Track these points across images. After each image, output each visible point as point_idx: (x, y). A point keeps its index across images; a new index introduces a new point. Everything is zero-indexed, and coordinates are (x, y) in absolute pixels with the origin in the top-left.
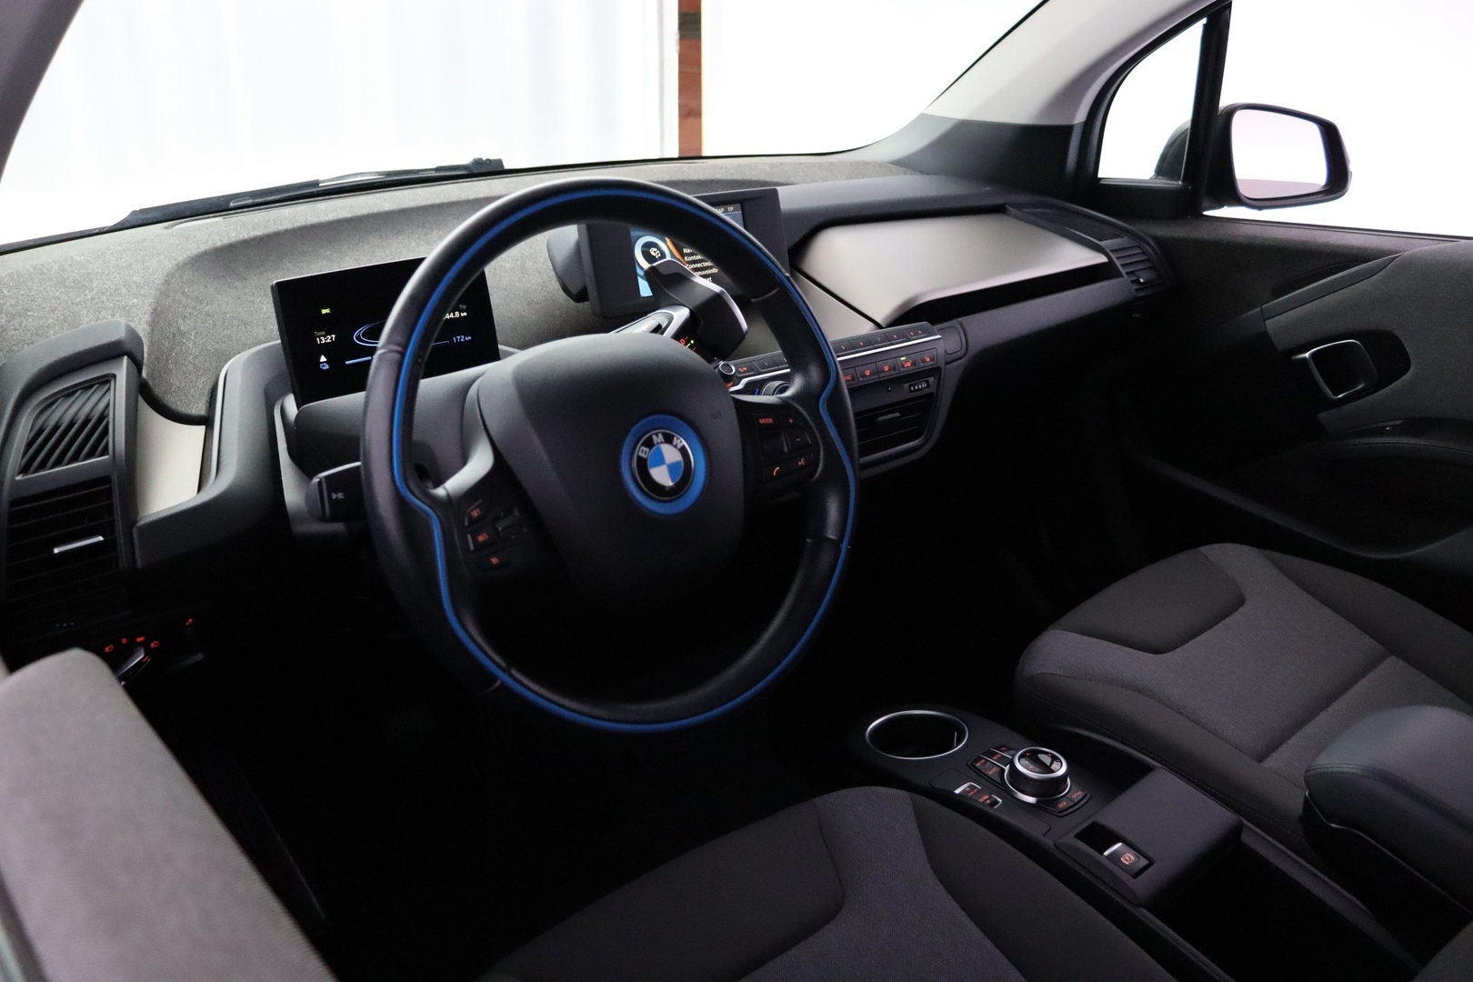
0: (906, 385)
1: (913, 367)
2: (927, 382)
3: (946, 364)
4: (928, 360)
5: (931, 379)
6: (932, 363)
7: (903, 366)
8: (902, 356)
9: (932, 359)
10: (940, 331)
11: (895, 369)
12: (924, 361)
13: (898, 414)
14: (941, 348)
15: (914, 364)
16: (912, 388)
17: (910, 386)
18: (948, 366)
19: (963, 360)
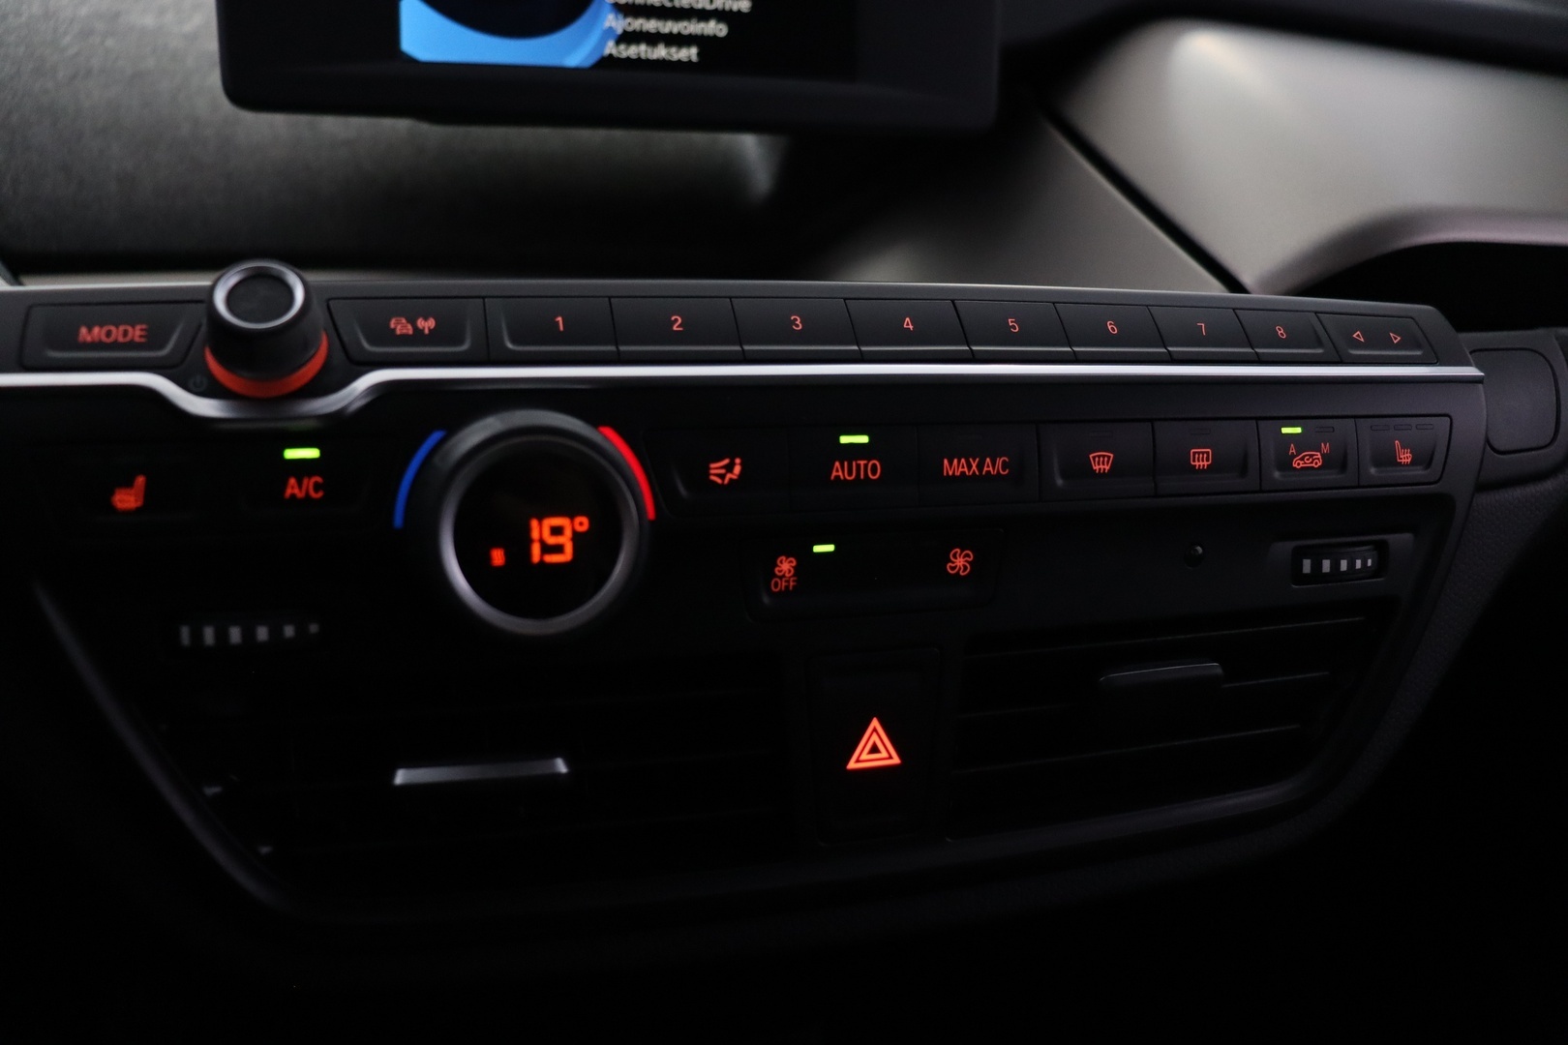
0: (1284, 548)
1: (1332, 476)
2: (1381, 548)
3: (1483, 487)
4: (1405, 457)
5: (1400, 541)
6: (1419, 472)
7: (1285, 464)
8: (1291, 421)
9: (1423, 459)
10: (1477, 356)
11: (1243, 470)
12: (1387, 460)
13: (1214, 668)
14: (1473, 419)
15: (1337, 461)
16: (1307, 566)
17: (1299, 554)
18: (1485, 499)
19: (1549, 485)
